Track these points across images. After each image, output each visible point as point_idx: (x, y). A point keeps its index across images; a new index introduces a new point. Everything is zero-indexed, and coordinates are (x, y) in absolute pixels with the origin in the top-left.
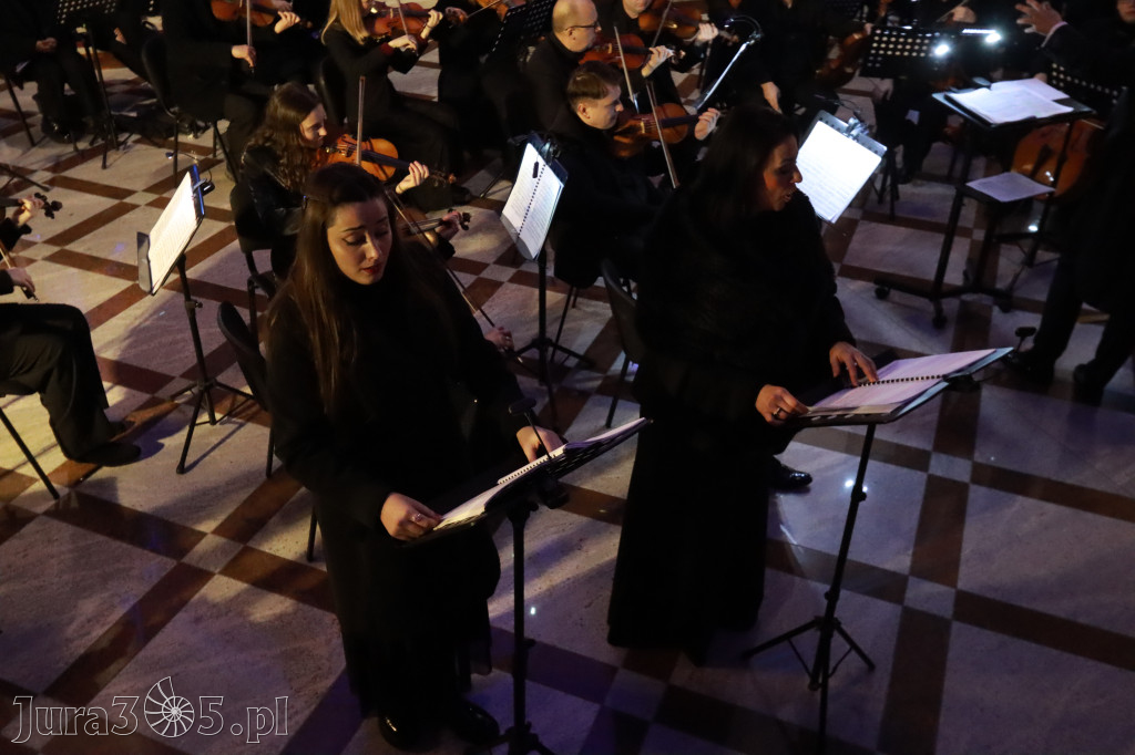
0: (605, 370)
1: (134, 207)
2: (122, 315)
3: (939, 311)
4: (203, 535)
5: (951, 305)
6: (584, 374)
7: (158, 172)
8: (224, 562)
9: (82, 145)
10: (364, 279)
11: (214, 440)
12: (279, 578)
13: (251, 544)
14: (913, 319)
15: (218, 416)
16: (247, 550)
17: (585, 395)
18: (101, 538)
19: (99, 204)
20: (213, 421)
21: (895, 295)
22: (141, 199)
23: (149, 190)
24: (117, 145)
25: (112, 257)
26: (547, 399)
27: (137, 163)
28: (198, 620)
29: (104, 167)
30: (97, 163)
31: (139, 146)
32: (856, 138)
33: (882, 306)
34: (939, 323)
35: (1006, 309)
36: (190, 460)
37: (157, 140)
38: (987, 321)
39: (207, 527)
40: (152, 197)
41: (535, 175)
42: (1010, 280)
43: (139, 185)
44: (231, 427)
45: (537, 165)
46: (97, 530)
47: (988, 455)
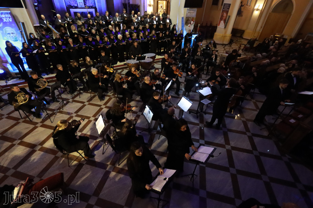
0: (157, 130)
1: (86, 105)
2: (88, 126)
3: (197, 115)
4: (108, 165)
5: (198, 114)
6: (154, 131)
7: (88, 98)
8: (112, 169)
9: (76, 93)
10: (140, 156)
11: (106, 148)
12: (120, 171)
13: (115, 166)
14: (194, 117)
15: (106, 144)
16: (115, 167)
17: (155, 134)
18: (94, 167)
19: (81, 105)
20: (106, 145)
21: (191, 113)
22: (86, 103)
23: (87, 101)
24: (81, 93)
25: (85, 115)
26: (150, 136)
27: (85, 97)
28: (111, 180)
29: (80, 98)
30: (78, 97)
31: (84, 93)
32: (188, 101)
33: (190, 115)
34: (197, 117)
35: (205, 114)
36: (104, 152)
37: (86, 92)
38: (203, 116)
39: (109, 163)
40: (88, 103)
41: (149, 113)
42: (205, 109)
43: (85, 101)
44: (108, 145)
45: (149, 112)
46: (94, 166)
47: (206, 139)
